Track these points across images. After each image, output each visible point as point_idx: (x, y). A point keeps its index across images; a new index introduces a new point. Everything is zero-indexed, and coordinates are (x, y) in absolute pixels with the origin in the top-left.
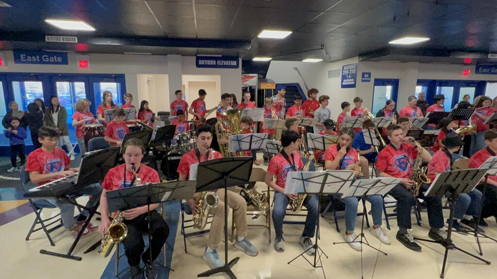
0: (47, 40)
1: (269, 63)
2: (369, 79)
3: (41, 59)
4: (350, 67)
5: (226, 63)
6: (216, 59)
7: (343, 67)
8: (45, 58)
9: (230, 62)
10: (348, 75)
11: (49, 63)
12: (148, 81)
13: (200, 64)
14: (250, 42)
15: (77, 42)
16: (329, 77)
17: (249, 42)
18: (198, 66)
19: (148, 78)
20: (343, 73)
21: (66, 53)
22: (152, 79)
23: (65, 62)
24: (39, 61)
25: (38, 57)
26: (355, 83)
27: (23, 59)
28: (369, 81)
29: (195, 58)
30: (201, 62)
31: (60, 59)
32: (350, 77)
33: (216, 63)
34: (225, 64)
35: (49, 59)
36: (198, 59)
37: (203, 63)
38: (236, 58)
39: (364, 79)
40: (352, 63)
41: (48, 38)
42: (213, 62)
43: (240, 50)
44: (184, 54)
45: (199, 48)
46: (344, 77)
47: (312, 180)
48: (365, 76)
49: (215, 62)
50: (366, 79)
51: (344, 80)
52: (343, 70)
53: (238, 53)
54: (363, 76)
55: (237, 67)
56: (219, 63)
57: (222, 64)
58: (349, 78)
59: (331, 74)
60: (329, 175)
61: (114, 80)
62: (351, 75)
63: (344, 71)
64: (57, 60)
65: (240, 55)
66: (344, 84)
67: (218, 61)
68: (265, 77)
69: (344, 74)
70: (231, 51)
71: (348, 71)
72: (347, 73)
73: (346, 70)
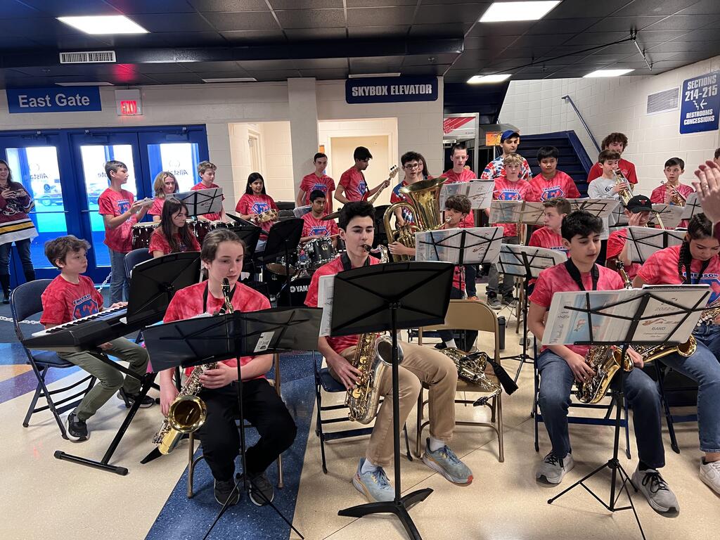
0: (61, 62)
1: (505, 86)
3: (52, 101)
4: (704, 82)
5: (410, 90)
6: (388, 82)
7: (686, 83)
8: (60, 98)
9: (417, 86)
10: (699, 101)
11: (67, 109)
12: (251, 138)
13: (353, 94)
14: (462, 37)
15: (115, 61)
16: (649, 111)
17: (458, 37)
18: (351, 99)
19: (250, 131)
20: (684, 97)
21: (97, 87)
22: (259, 135)
23: (95, 105)
24: (50, 105)
25: (48, 98)
26: (716, 119)
27: (23, 103)
29: (343, 82)
30: (358, 91)
31: (86, 101)
32: (701, 105)
33: (389, 90)
34: (407, 93)
35: (68, 101)
36: (350, 84)
37: (361, 93)
38: (430, 79)
40: (708, 72)
41: (64, 56)
42: (381, 90)
43: (441, 57)
44: (321, 76)
45: (351, 59)
46: (687, 107)
47: (608, 311)
49: (385, 89)
51: (688, 115)
52: (685, 89)
53: (435, 65)
55: (433, 97)
56: (395, 90)
57: (401, 93)
58: (700, 109)
59: (655, 103)
60: (651, 299)
61: (185, 136)
62: (706, 100)
63: (688, 93)
64: (81, 102)
65: (440, 68)
66: (687, 122)
67: (392, 87)
68: (496, 119)
69: (687, 100)
70: (421, 60)
71: (697, 90)
72: (694, 98)
73: (694, 89)
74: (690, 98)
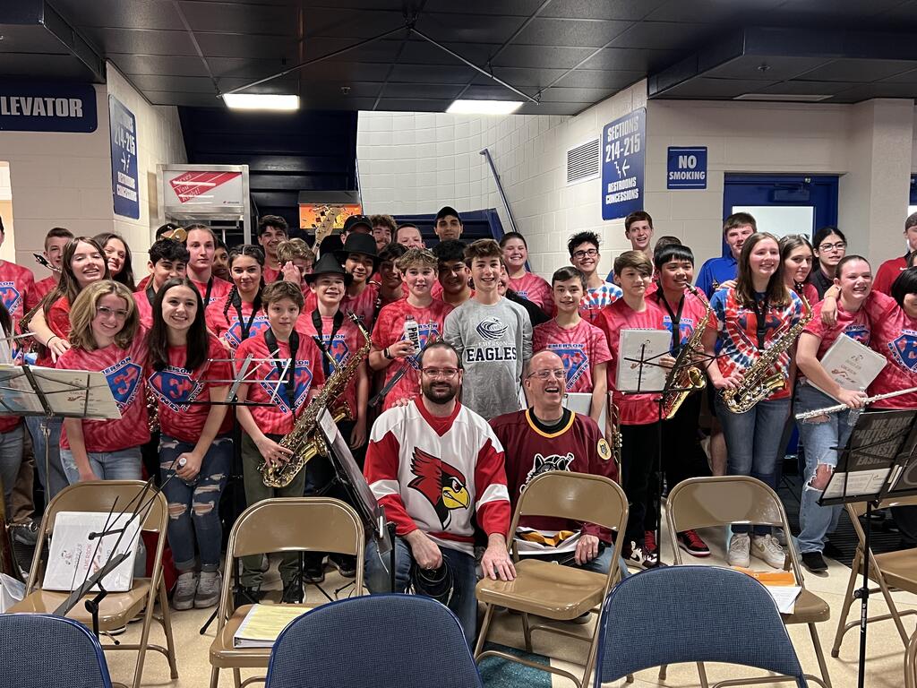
2: (698, 175)
4: (625, 128)
5: (35, 107)
7: (605, 130)
9: (50, 101)
10: (621, 162)
16: (570, 179)
20: (605, 154)
26: (641, 193)
28: (702, 184)
32: (624, 168)
34: (27, 112)
39: (676, 176)
40: (629, 110)
46: (609, 176)
48: (683, 162)
50: (688, 176)
51: (611, 188)
52: (606, 143)
54: (672, 164)
57: (14, 112)
58: (623, 178)
59: (578, 163)
62: (630, 160)
63: (608, 148)
66: (611, 199)
69: (608, 160)
71: (618, 143)
72: (616, 156)
73: (615, 141)
74: (610, 157)
